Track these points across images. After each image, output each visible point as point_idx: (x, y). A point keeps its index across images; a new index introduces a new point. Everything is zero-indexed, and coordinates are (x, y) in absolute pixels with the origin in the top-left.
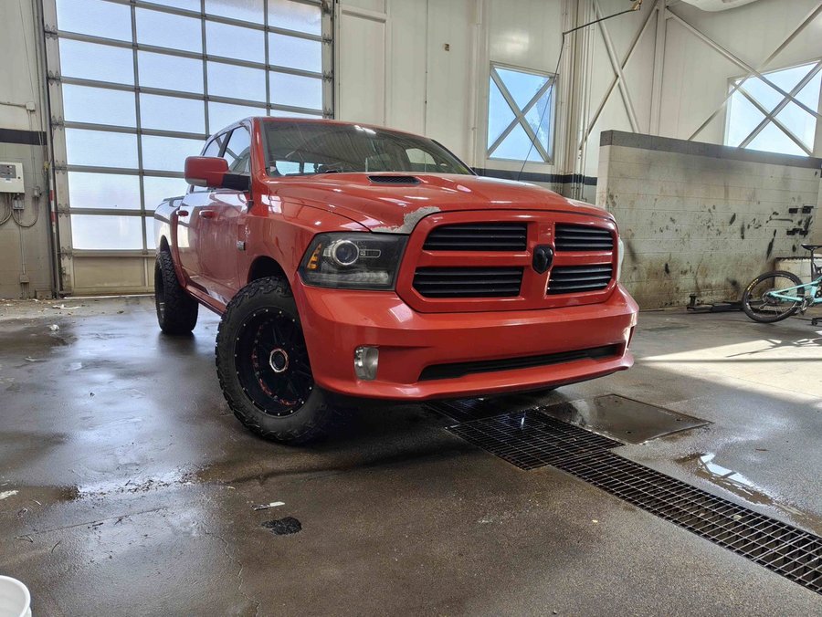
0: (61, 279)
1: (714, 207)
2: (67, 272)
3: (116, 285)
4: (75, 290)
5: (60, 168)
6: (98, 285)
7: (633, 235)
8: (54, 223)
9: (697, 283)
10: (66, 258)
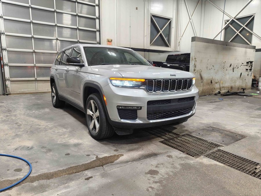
0: (6, 88)
1: (225, 62)
2: (8, 86)
3: (26, 90)
4: (11, 93)
5: (4, 49)
6: (19, 90)
7: (201, 71)
8: (3, 69)
9: (220, 86)
10: (8, 81)
